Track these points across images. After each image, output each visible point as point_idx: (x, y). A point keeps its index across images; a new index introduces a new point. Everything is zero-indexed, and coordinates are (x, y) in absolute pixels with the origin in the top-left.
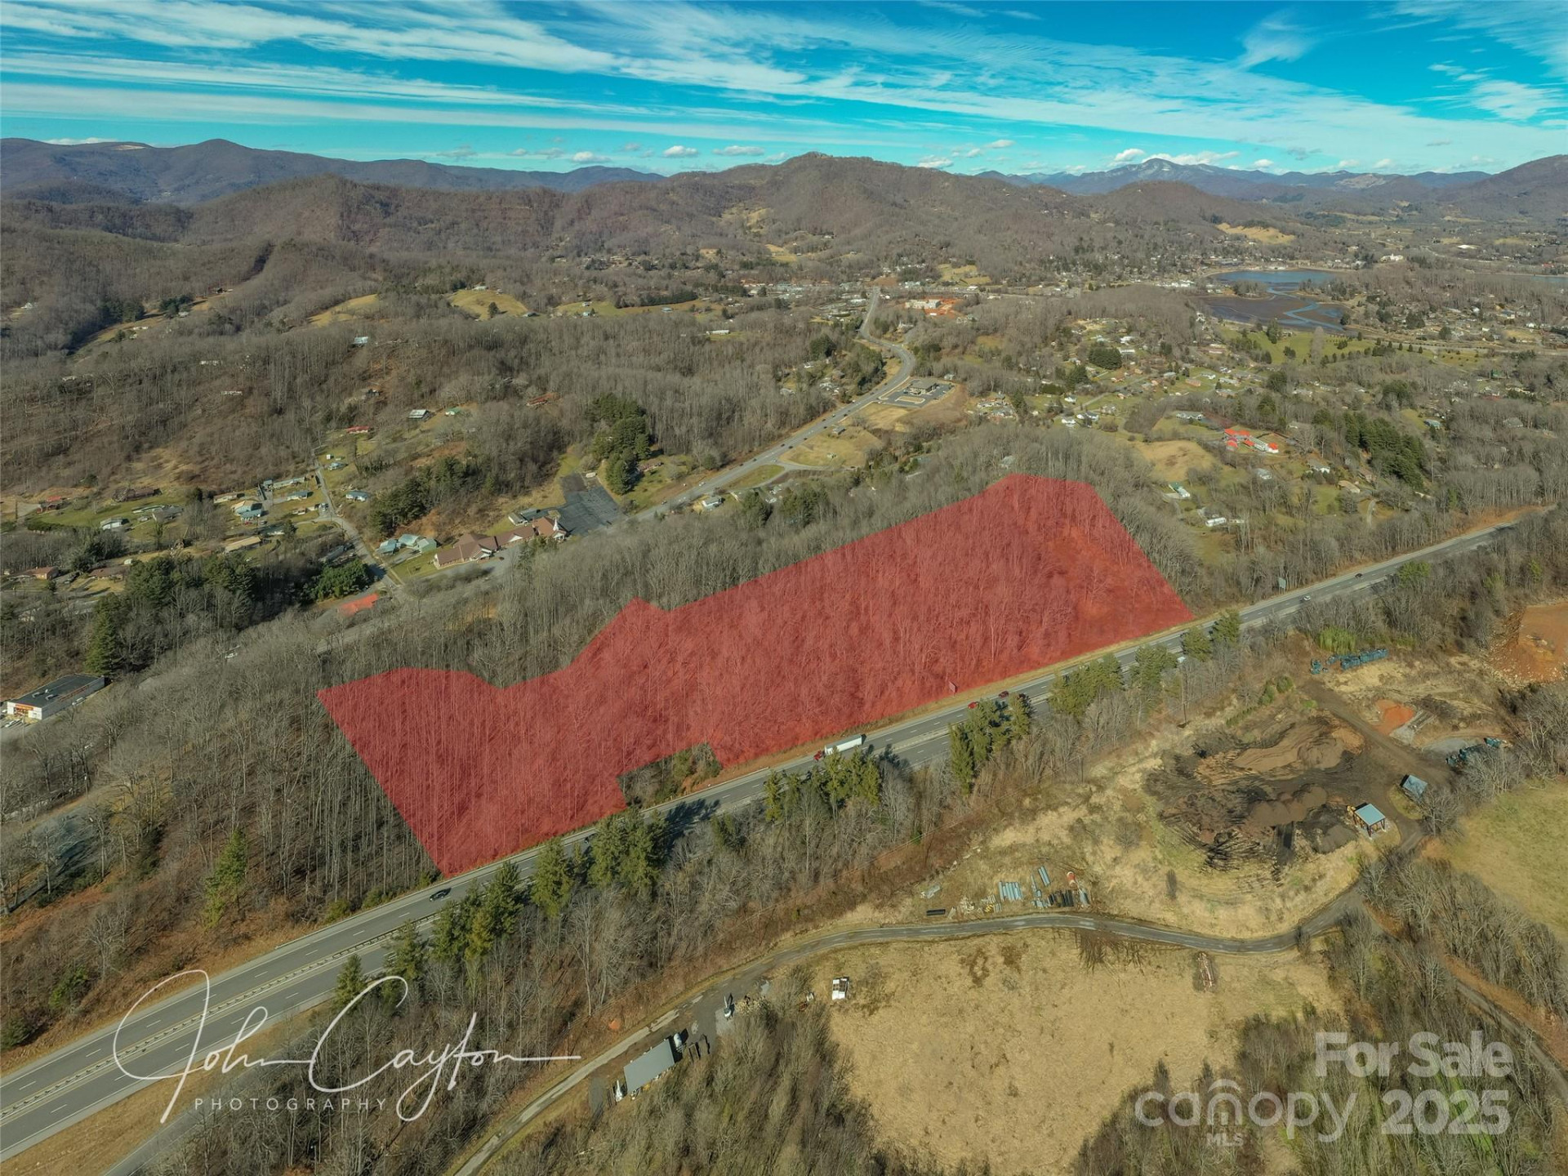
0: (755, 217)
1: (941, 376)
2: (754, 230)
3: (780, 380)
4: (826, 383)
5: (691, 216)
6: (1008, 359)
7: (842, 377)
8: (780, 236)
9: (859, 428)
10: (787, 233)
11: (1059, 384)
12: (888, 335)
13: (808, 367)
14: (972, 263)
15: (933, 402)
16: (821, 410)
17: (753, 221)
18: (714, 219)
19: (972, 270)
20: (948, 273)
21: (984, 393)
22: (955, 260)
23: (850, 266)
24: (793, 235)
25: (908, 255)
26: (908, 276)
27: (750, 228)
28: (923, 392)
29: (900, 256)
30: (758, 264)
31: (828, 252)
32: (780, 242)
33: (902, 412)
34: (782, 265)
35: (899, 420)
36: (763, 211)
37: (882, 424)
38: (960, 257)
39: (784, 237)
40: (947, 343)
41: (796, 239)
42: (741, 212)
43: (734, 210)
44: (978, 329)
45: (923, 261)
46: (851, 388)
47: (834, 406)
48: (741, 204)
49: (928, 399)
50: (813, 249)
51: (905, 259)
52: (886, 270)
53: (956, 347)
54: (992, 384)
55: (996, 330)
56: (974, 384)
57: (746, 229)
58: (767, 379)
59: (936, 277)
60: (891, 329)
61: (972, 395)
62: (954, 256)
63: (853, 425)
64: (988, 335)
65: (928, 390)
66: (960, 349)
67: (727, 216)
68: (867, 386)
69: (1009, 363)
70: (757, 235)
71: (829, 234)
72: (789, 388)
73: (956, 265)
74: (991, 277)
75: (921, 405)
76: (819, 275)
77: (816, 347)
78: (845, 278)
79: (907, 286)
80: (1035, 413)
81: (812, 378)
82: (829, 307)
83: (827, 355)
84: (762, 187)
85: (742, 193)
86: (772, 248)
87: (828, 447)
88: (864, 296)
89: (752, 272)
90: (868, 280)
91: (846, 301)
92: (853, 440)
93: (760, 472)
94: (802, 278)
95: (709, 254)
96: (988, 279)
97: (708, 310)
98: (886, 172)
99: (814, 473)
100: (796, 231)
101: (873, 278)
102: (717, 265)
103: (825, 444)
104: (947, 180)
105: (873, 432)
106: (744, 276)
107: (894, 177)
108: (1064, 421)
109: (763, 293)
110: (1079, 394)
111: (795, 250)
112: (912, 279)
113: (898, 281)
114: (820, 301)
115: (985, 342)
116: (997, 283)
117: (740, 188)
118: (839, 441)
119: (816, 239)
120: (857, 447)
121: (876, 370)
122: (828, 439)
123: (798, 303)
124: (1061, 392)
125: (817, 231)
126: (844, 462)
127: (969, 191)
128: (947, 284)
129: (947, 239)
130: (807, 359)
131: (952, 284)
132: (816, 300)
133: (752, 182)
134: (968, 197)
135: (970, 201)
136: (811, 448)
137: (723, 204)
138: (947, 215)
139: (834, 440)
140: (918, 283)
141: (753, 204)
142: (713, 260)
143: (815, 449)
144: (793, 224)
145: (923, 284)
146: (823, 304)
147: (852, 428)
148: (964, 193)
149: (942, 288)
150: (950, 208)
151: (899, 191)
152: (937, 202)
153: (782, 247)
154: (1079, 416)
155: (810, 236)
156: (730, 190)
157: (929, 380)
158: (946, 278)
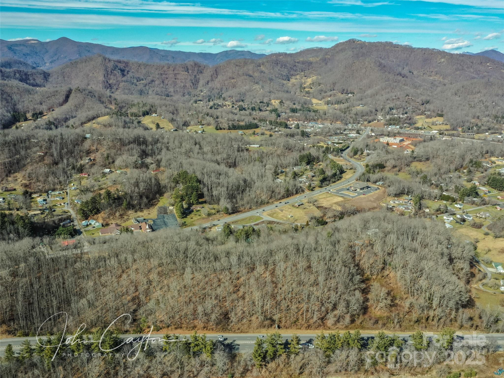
0: (309, 81)
1: (375, 182)
2: (307, 90)
3: (278, 174)
4: (303, 179)
5: (271, 80)
6: (425, 177)
7: (313, 176)
8: (321, 94)
9: (311, 204)
10: (326, 92)
11: (455, 196)
12: (356, 157)
13: (296, 169)
14: (441, 116)
15: (362, 196)
16: (295, 192)
17: (308, 84)
18: (285, 82)
19: (440, 120)
20: (421, 121)
21: (398, 195)
22: (429, 113)
23: (356, 114)
24: (329, 93)
25: (397, 109)
26: (392, 122)
27: (304, 88)
28: (358, 190)
29: (391, 109)
30: (300, 110)
31: (346, 105)
32: (320, 97)
33: (340, 199)
34: (314, 111)
35: (337, 203)
36: (315, 78)
37: (325, 204)
38: (434, 111)
39: (323, 94)
40: (389, 165)
41: (331, 96)
42: (302, 78)
43: (298, 77)
44: (415, 158)
45: (406, 113)
46: (316, 183)
47: (303, 191)
48: (303, 73)
49: (359, 194)
50: (338, 102)
51: (394, 111)
52: (380, 117)
53: (394, 167)
54: (406, 190)
55: (428, 159)
56: (392, 190)
57: (302, 88)
58: (269, 174)
59: (411, 123)
60: (359, 153)
61: (389, 195)
62: (429, 110)
63: (308, 203)
64: (420, 161)
65: (361, 189)
66: (397, 169)
67: (293, 80)
68: (326, 183)
69: (425, 180)
70: (308, 93)
71: (351, 93)
72: (280, 180)
73: (429, 117)
74: (452, 125)
75: (353, 197)
76: (335, 119)
77: (302, 158)
78: (352, 121)
79: (390, 128)
80: (427, 210)
81: (296, 175)
82: (334, 138)
83: (308, 163)
84: (316, 62)
85: (304, 66)
86: (314, 101)
87: (291, 212)
88: (358, 132)
89: (296, 114)
90: (366, 123)
91: (346, 135)
92: (305, 210)
93: (250, 218)
94: (325, 119)
95: (275, 103)
96: (448, 127)
97: (263, 134)
98: (400, 52)
99: (278, 223)
100: (331, 91)
101: (370, 122)
102: (277, 109)
103: (290, 210)
104: (444, 57)
105: (318, 207)
106: (291, 117)
107: (405, 55)
108: (445, 218)
109: (298, 127)
110: (466, 203)
111: (328, 103)
112: (394, 124)
113: (385, 125)
114: (330, 134)
115: (416, 166)
116: (453, 129)
117: (303, 63)
118: (297, 209)
119: (342, 96)
120: (306, 213)
121: (335, 175)
122: (292, 208)
123: (316, 134)
124: (454, 200)
125: (345, 91)
126: (296, 220)
127: (459, 65)
128: (418, 129)
129: (428, 98)
130: (296, 165)
131: (421, 129)
132: (327, 133)
133: (311, 59)
134: (457, 70)
135: (458, 72)
136: (282, 211)
137: (292, 73)
138: (438, 82)
139: (295, 208)
140: (398, 127)
141: (310, 73)
142: (277, 107)
143: (284, 211)
144: (330, 87)
145: (401, 128)
146: (331, 136)
147: (307, 204)
148: (455, 67)
149: (413, 131)
150: (442, 77)
151: (407, 65)
152: (433, 73)
153: (321, 100)
154: (458, 216)
155: (340, 94)
156: (297, 64)
157: (365, 184)
158: (419, 125)
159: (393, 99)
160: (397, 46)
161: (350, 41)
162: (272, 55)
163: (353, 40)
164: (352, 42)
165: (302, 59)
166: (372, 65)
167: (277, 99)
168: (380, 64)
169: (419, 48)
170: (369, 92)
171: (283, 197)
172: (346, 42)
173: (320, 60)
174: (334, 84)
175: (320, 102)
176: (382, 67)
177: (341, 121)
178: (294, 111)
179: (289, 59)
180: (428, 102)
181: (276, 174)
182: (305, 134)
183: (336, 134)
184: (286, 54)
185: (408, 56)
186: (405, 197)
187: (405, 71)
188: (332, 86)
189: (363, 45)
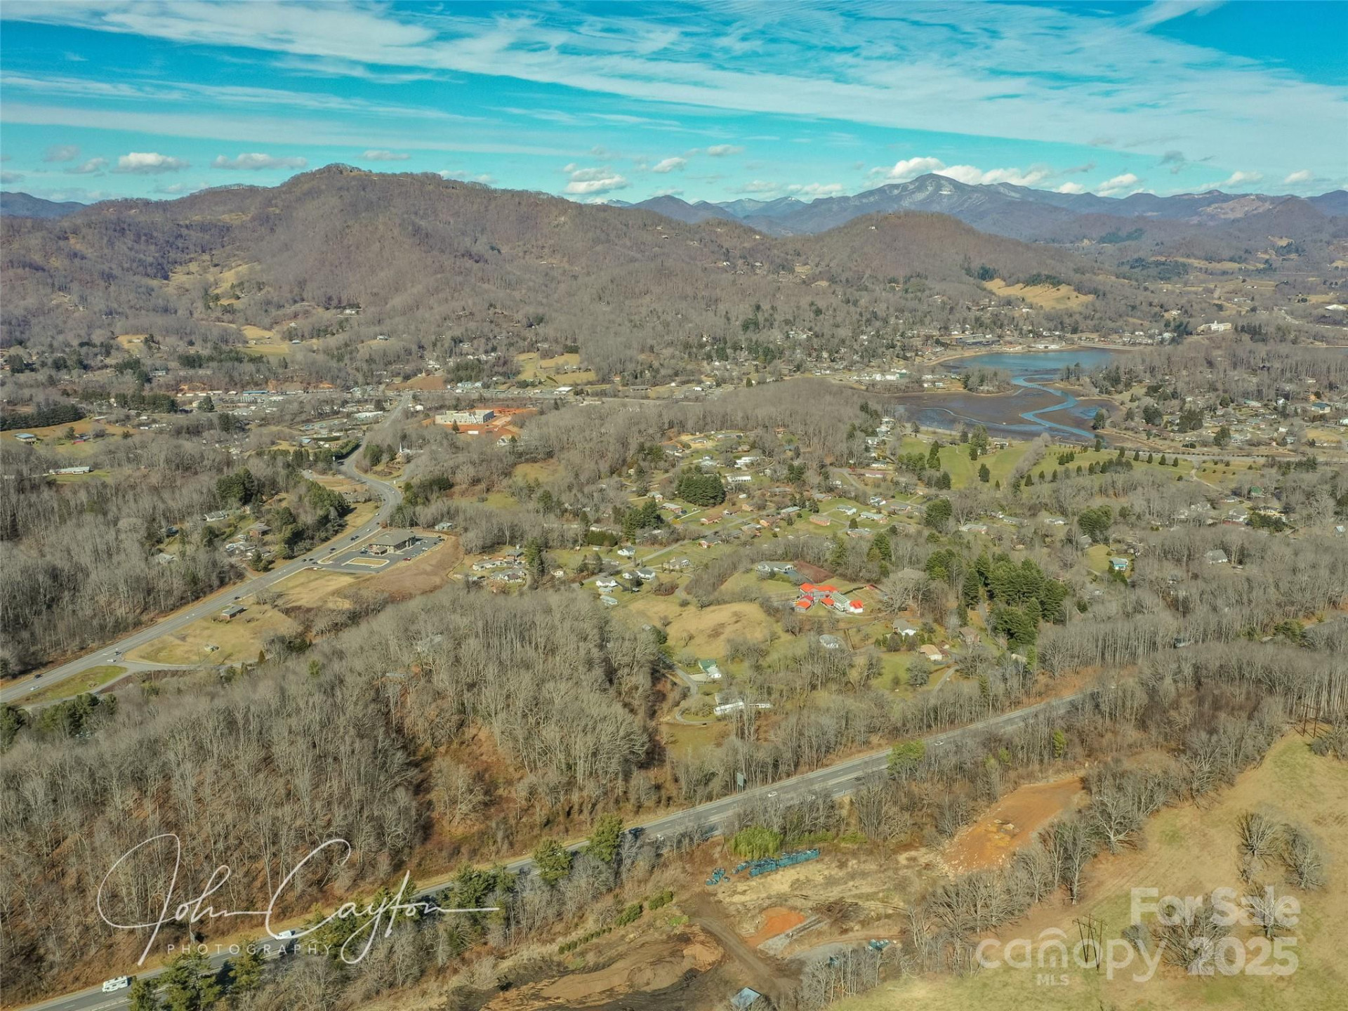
0: (229, 278)
1: (431, 525)
2: (225, 302)
3: (160, 541)
4: (239, 542)
5: (108, 277)
6: (547, 497)
7: (264, 533)
8: (268, 312)
9: (267, 607)
10: (280, 307)
11: (615, 530)
12: (379, 468)
13: (211, 520)
14: (573, 350)
15: (403, 564)
16: (216, 583)
17: (226, 286)
18: (155, 283)
19: (572, 361)
20: (530, 366)
21: (490, 547)
22: (546, 346)
23: (370, 361)
24: (290, 309)
25: (472, 340)
26: (462, 373)
27: (217, 298)
28: (391, 550)
29: (457, 341)
30: (211, 359)
31: (340, 338)
32: (267, 321)
33: (346, 580)
34: (252, 360)
35: (338, 593)
36: (244, 269)
37: (305, 598)
38: (556, 341)
39: (274, 312)
40: (462, 477)
41: (296, 316)
42: (205, 270)
43: (193, 267)
44: (520, 455)
45: (494, 349)
46: (275, 547)
47: (240, 576)
48: (206, 257)
49: (394, 560)
50: (319, 332)
51: (465, 346)
52: (432, 364)
53: (476, 481)
54: (507, 534)
55: (550, 455)
56: (473, 537)
57: (209, 297)
58: (132, 545)
59: (508, 371)
60: (385, 458)
61: (468, 552)
62: (546, 340)
63: (258, 603)
64: (535, 460)
65: (398, 547)
66: (483, 486)
67: (179, 277)
68: (302, 545)
69: (549, 503)
70: (229, 310)
71: (351, 306)
72: (169, 554)
73: (547, 355)
74: (598, 370)
75: (378, 571)
76: (314, 376)
77: (225, 489)
78: (361, 379)
79: (460, 389)
80: (559, 574)
81: (213, 537)
82: (317, 426)
83: (246, 500)
84: (243, 226)
85: (207, 237)
86: (251, 332)
87: (210, 636)
88: (379, 406)
89: (201, 372)
90: (397, 381)
91: (349, 415)
92: (252, 624)
93: (85, 677)
94: (286, 380)
95: (132, 344)
96: (591, 376)
97: (100, 435)
98: (462, 200)
99: (175, 673)
100: (295, 302)
101: (407, 378)
102: (137, 362)
103: (206, 633)
104: (564, 212)
105: (287, 612)
106: (185, 380)
107: (475, 207)
108: (599, 583)
109: (208, 405)
110: (642, 544)
111: (290, 336)
112: (469, 379)
113: (446, 382)
114: (304, 417)
115: (526, 473)
116: (604, 380)
117: (204, 228)
118: (229, 626)
119: (330, 316)
120: (256, 633)
121: (325, 520)
122: (213, 624)
123: (265, 421)
124: (615, 542)
125: (335, 302)
126: (229, 656)
127: (598, 231)
128: (524, 385)
129: (541, 311)
130: (211, 508)
131: (533, 385)
132: (295, 415)
133: (226, 218)
134: (597, 241)
135: (599, 248)
136: (183, 638)
137: (173, 255)
138: (560, 271)
139: (221, 625)
140: (478, 384)
141: (228, 257)
142: (136, 354)
143: (189, 640)
144: (291, 292)
145: (486, 386)
146: (308, 421)
147: (256, 608)
148: (590, 235)
149: (515, 392)
150: (566, 259)
151: (483, 231)
152: (546, 250)
153: (270, 329)
154: (627, 576)
155: (320, 310)
156: (184, 232)
157: (407, 533)
158: (527, 376)
159: (459, 318)
160: (452, 185)
161: (328, 169)
162: (102, 206)
163: (337, 166)
164: (334, 172)
165: (197, 218)
166: (396, 232)
167: (137, 331)
168: (417, 230)
169: (505, 191)
170: (397, 301)
171: (183, 601)
172: (320, 171)
173: (253, 219)
174: (302, 284)
175: (267, 334)
176: (422, 237)
177: (333, 380)
178: (191, 362)
179: (158, 218)
180: (540, 320)
181: (154, 541)
182: (231, 425)
183: (321, 416)
184: (147, 203)
185: (482, 209)
186: (508, 550)
187: (481, 247)
188: (296, 290)
189: (365, 181)
